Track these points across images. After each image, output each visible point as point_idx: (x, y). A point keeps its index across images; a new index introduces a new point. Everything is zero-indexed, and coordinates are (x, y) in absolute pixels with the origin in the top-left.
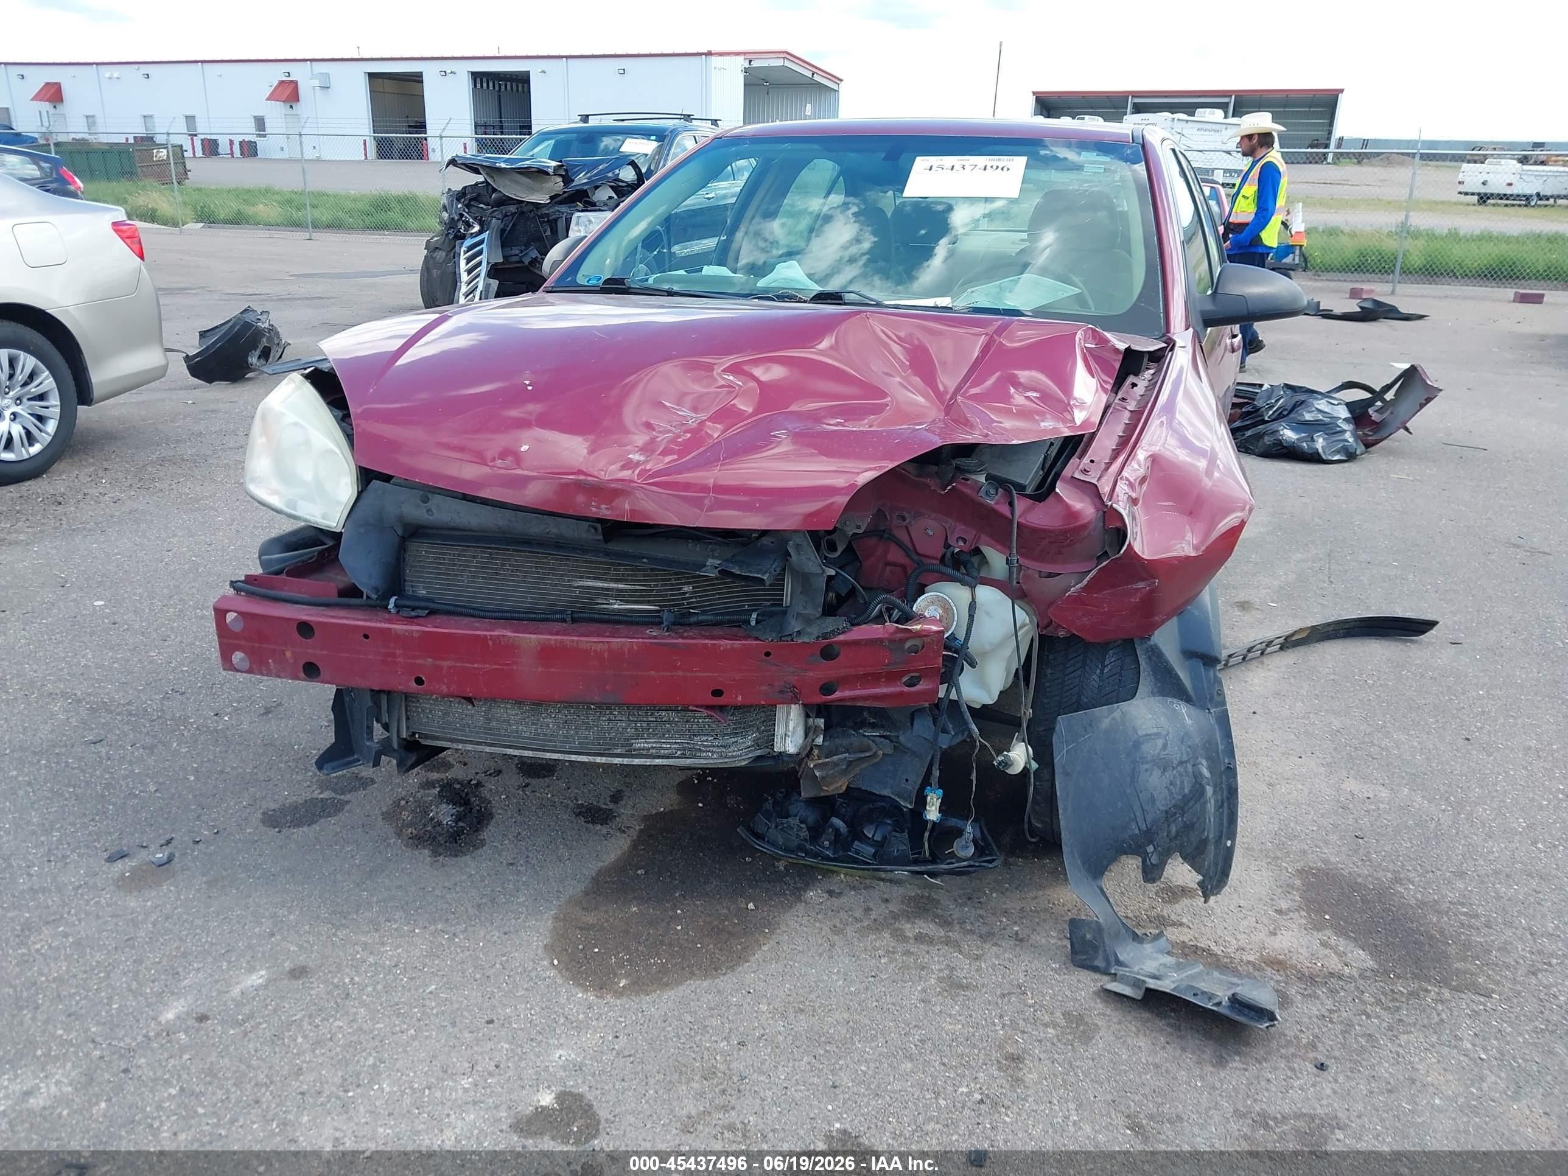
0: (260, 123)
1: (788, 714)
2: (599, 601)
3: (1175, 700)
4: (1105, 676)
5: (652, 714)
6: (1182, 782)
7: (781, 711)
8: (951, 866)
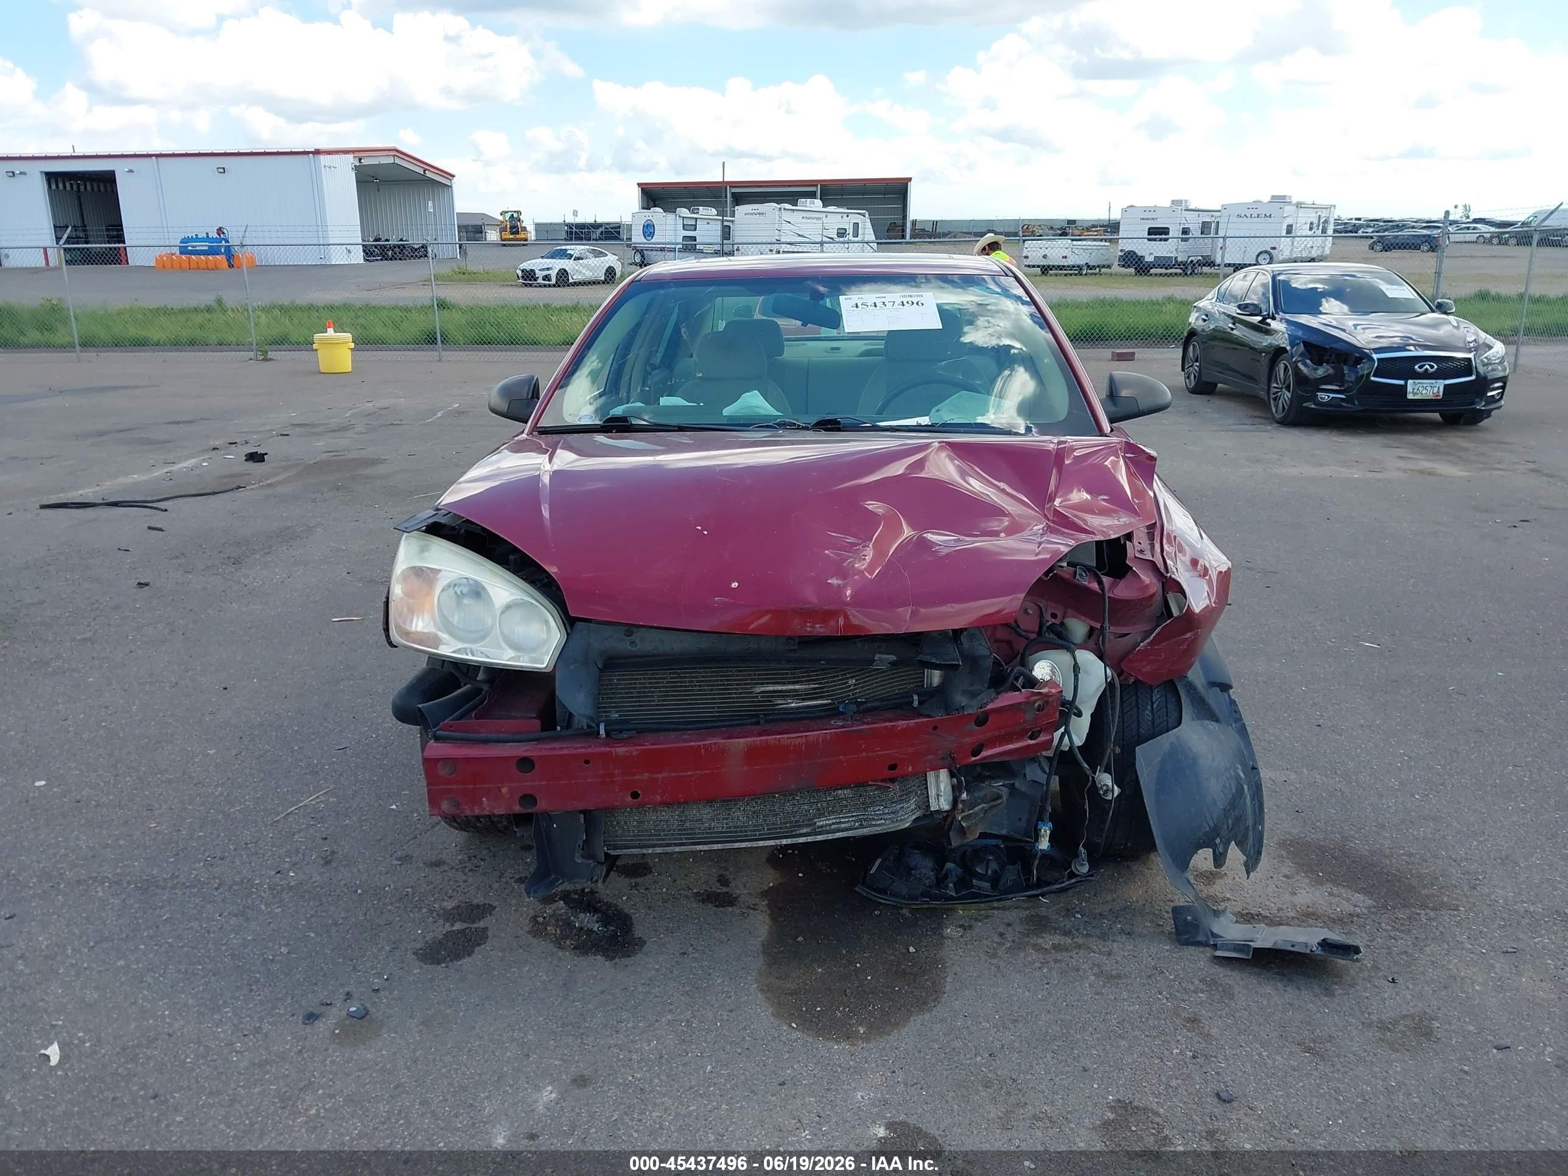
1: (937, 777)
2: (780, 702)
3: (1208, 722)
4: (1155, 711)
5: (830, 794)
6: (1230, 785)
7: (931, 776)
8: (1063, 885)
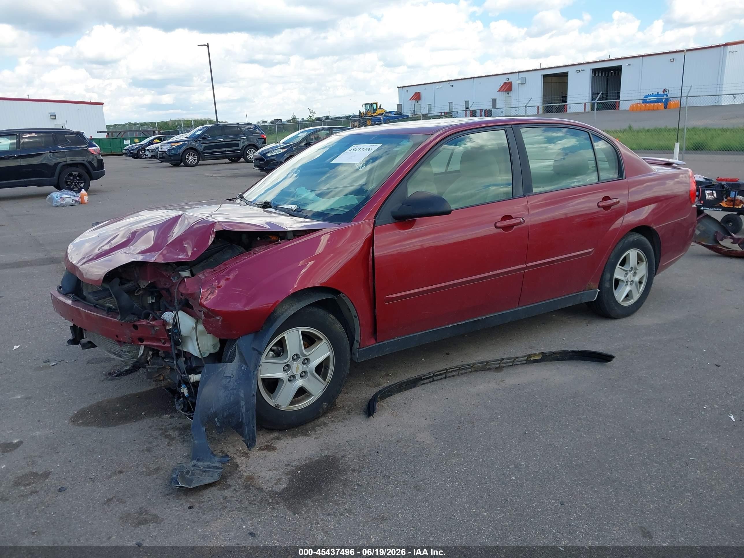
0: (494, 101)
1: (142, 348)
3: (243, 365)
